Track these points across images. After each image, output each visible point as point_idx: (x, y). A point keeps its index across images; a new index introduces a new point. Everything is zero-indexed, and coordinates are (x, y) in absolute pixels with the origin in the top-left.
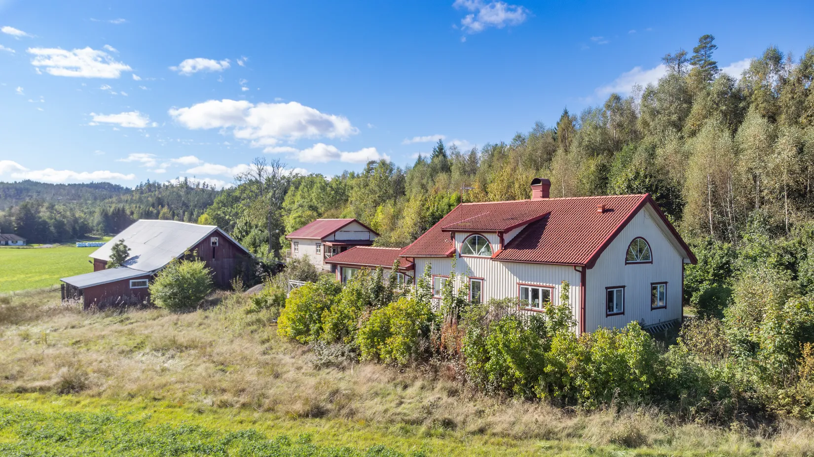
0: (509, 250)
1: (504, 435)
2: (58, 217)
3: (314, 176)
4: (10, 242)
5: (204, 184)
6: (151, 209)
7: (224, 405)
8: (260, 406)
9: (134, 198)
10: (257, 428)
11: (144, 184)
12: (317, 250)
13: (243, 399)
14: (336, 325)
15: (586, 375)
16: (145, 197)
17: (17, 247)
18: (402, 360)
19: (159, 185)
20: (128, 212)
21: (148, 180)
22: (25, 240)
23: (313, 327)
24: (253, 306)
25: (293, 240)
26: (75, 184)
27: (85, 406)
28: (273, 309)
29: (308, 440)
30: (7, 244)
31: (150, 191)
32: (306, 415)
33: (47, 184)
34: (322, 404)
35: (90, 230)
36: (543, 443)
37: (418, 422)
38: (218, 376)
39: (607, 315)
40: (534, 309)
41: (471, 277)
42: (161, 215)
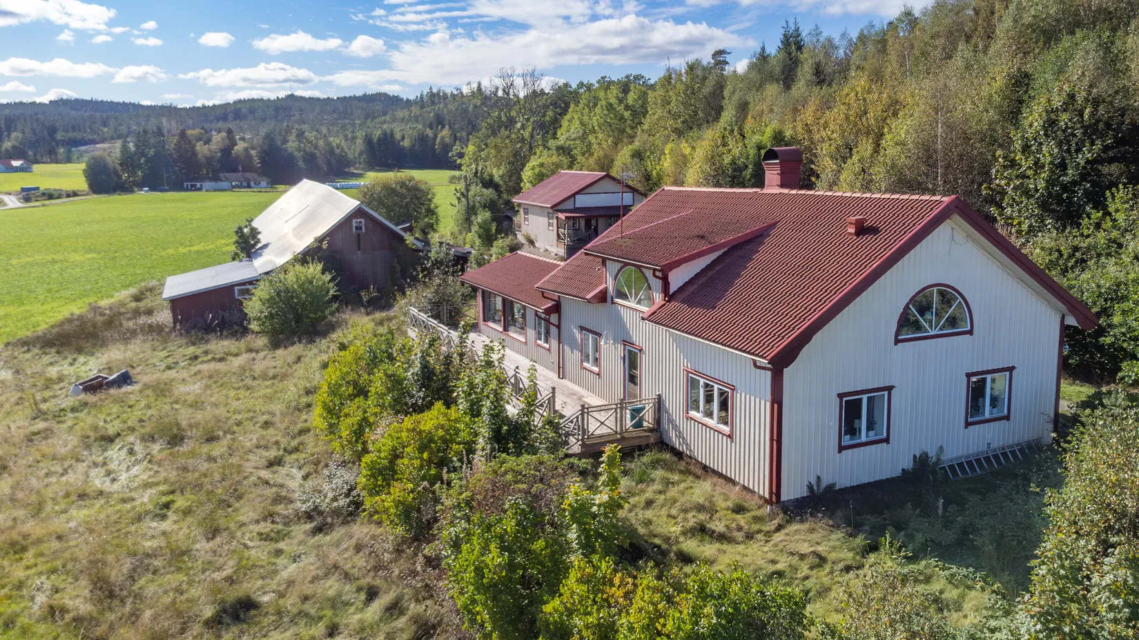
0: (674, 306)
2: (309, 148)
3: (632, 78)
4: (252, 184)
6: (428, 131)
11: (425, 93)
12: (549, 223)
16: (427, 112)
17: (259, 190)
19: (445, 94)
20: (398, 136)
21: (431, 88)
22: (270, 180)
25: (522, 206)
26: (345, 97)
30: (249, 186)
31: (433, 103)
33: (313, 98)
35: (350, 163)
39: (841, 449)
40: (707, 420)
41: (626, 343)
42: (438, 140)
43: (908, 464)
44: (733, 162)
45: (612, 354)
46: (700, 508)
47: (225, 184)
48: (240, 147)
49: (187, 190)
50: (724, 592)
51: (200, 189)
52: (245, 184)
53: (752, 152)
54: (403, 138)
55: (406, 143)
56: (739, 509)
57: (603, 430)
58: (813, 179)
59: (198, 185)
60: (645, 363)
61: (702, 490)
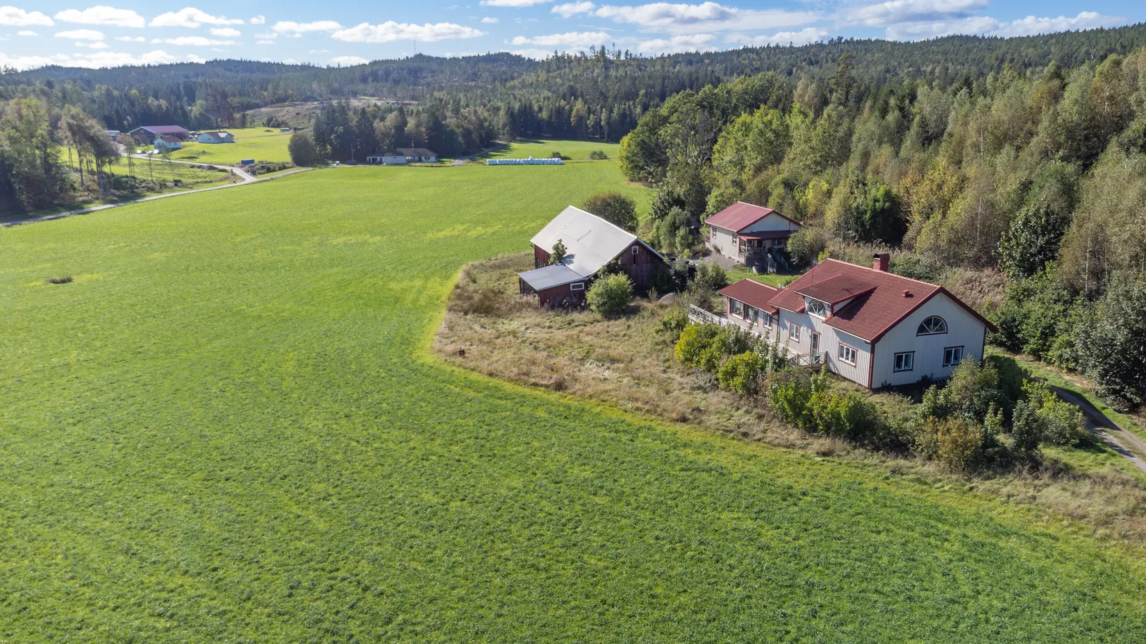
0: (836, 317)
1: (769, 443)
2: (465, 123)
4: (423, 158)
5: (627, 54)
6: (563, 103)
7: (638, 409)
8: (655, 412)
9: (540, 79)
10: (653, 424)
11: (551, 57)
12: (733, 241)
13: (647, 407)
14: (709, 361)
15: (822, 418)
16: (553, 77)
17: (430, 164)
18: (740, 392)
19: (569, 57)
20: (536, 108)
21: (556, 52)
22: (437, 154)
23: (696, 359)
24: (662, 327)
25: (712, 226)
27: (570, 399)
28: (675, 331)
29: (675, 433)
30: (420, 161)
31: (558, 67)
32: (677, 420)
34: (687, 415)
35: (496, 134)
36: (784, 450)
37: (731, 431)
38: (634, 389)
39: (894, 372)
40: (847, 361)
41: (813, 330)
42: (574, 113)
43: (919, 378)
44: (857, 208)
45: (805, 334)
46: (844, 389)
47: (400, 159)
48: (411, 123)
49: (369, 163)
50: (855, 398)
51: (381, 163)
52: (417, 158)
53: (871, 203)
54: (541, 109)
55: (544, 115)
56: (857, 390)
57: (805, 364)
58: (908, 225)
59: (379, 159)
60: (821, 340)
61: (844, 385)
